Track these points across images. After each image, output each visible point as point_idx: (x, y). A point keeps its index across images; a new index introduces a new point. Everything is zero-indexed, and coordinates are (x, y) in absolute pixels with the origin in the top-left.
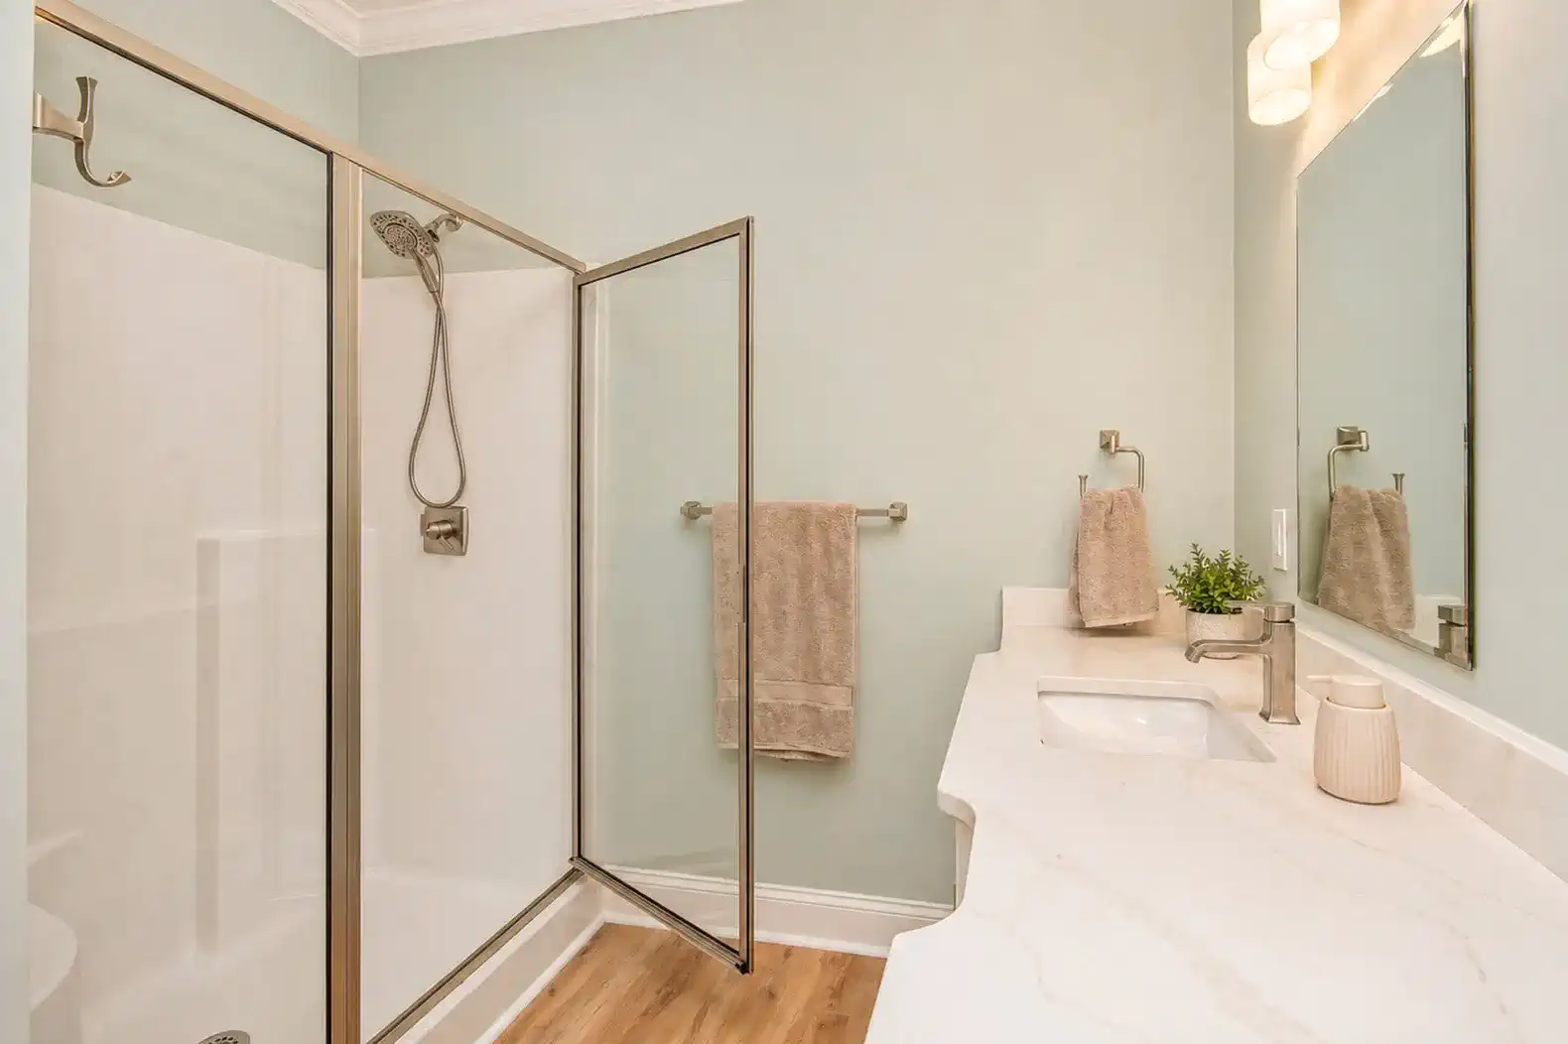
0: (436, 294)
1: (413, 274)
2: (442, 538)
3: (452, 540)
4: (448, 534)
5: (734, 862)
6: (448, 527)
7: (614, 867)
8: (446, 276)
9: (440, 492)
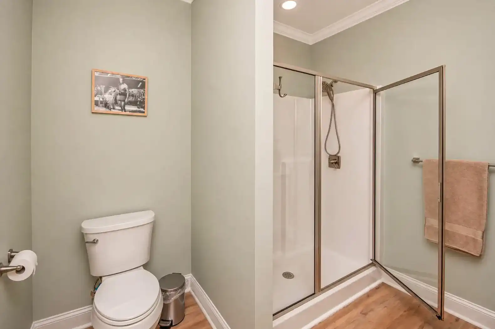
0: (332, 99)
1: (326, 96)
2: (334, 164)
3: (337, 164)
4: (336, 163)
5: (436, 281)
6: (335, 161)
7: (389, 269)
8: (335, 95)
9: (334, 152)
